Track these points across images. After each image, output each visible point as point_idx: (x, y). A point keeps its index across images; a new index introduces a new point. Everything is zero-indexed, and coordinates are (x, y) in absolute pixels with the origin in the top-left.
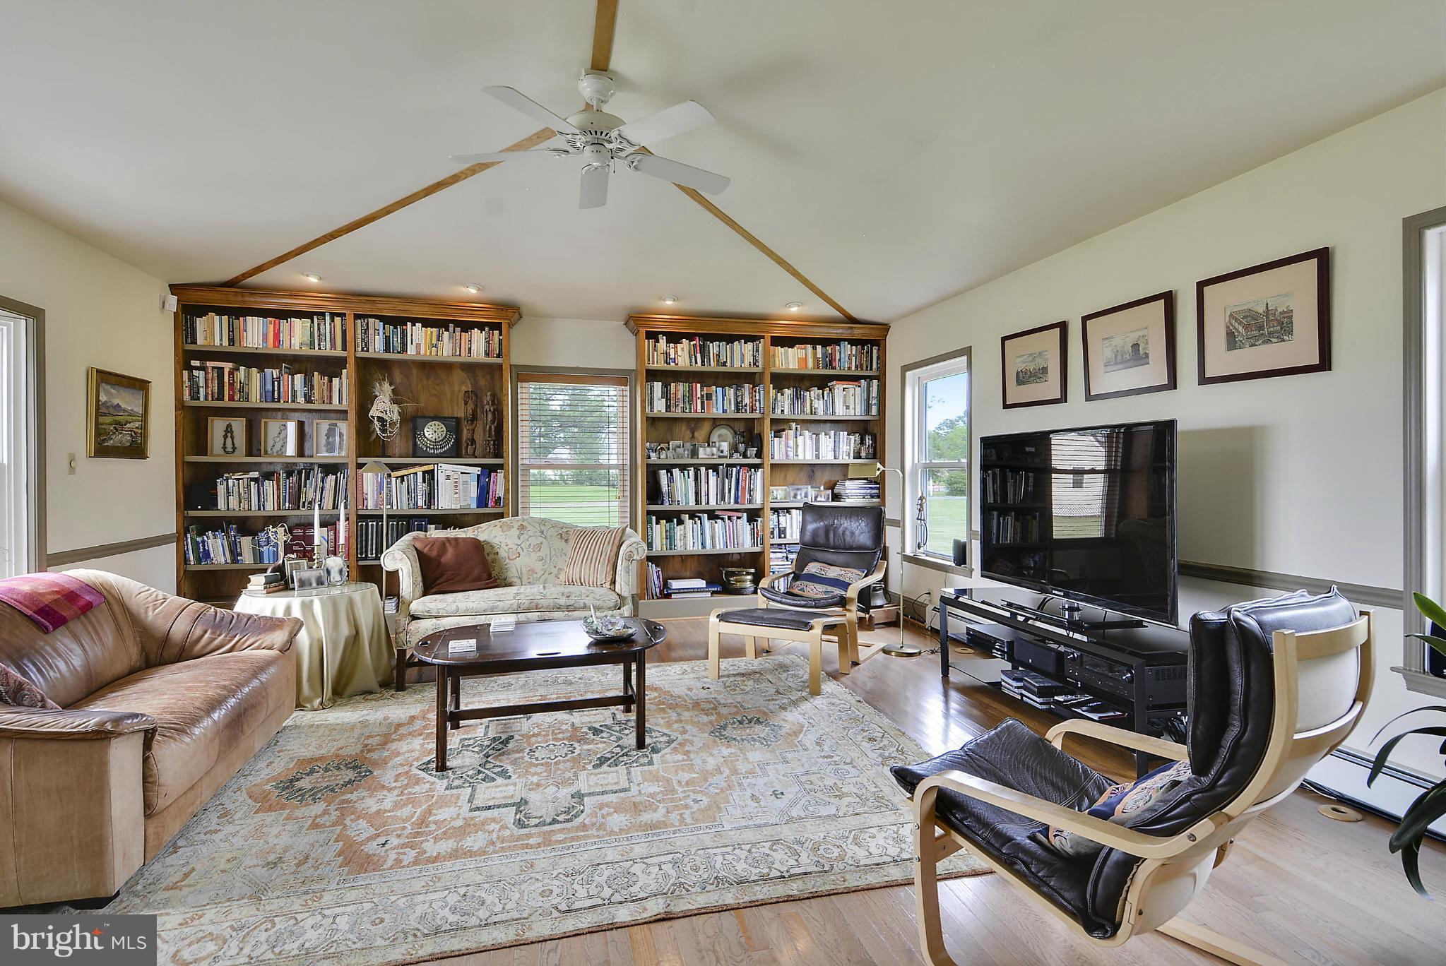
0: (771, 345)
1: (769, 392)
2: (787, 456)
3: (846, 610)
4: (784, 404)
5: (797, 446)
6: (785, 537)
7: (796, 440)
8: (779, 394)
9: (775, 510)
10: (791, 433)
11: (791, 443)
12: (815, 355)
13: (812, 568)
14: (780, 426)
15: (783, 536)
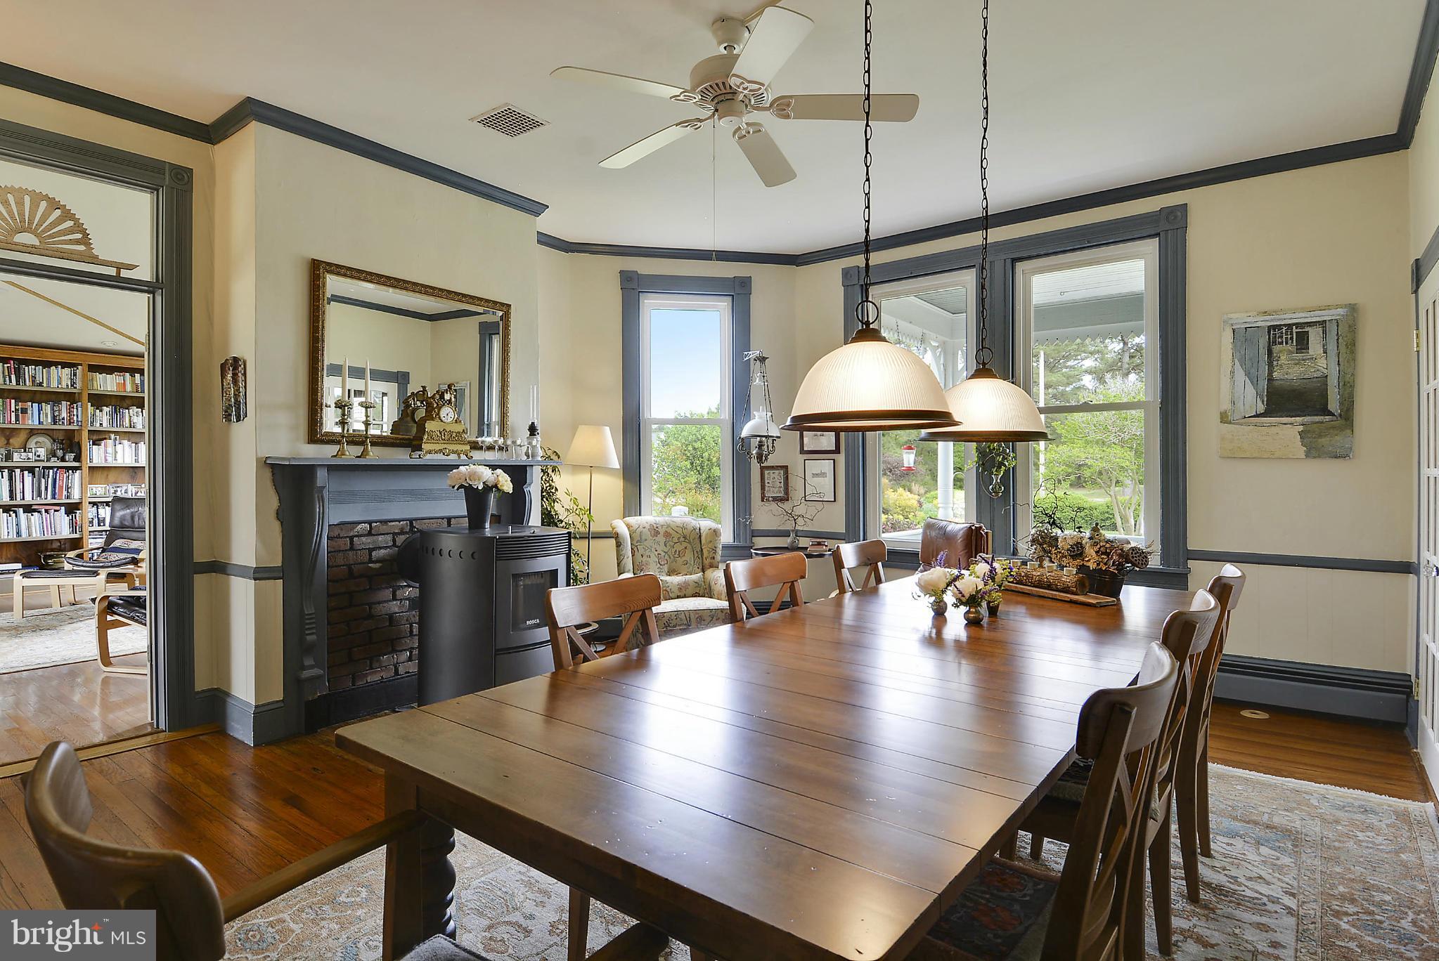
0: (89, 371)
1: (87, 409)
2: (106, 460)
3: (139, 567)
4: (103, 418)
5: (116, 452)
6: (104, 525)
7: (115, 448)
8: (98, 411)
9: (94, 504)
10: (110, 442)
11: (110, 450)
12: (133, 382)
13: (118, 543)
14: (98, 437)
15: (102, 524)
